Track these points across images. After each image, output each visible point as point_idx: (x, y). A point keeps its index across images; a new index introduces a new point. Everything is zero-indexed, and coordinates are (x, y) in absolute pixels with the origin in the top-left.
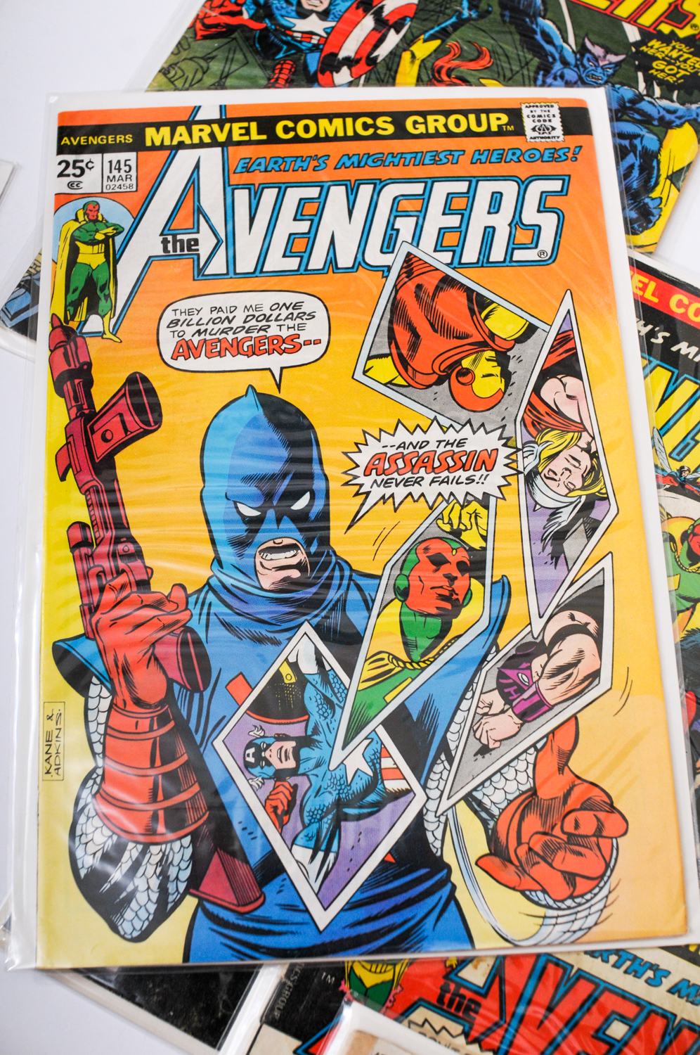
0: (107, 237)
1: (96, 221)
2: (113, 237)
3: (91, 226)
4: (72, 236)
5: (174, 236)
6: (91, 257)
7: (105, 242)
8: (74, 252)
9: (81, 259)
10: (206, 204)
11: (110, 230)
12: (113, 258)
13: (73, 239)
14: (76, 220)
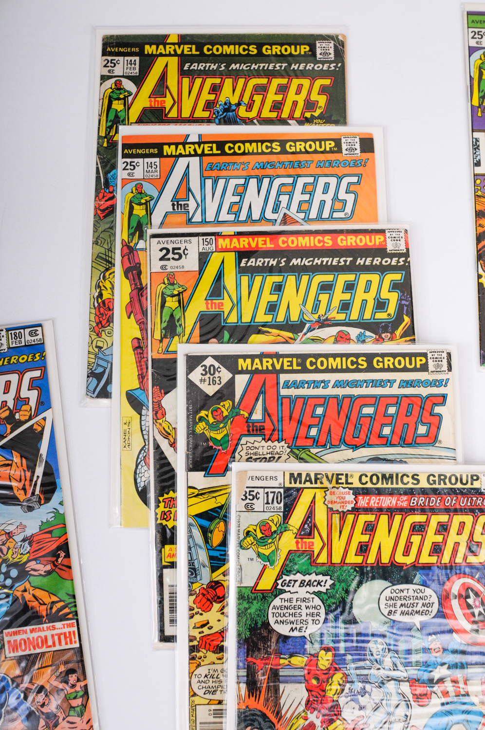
0: (147, 202)
1: (141, 193)
2: (149, 201)
3: (139, 196)
4: (130, 200)
5: (178, 202)
6: (139, 211)
7: (146, 203)
8: (131, 209)
9: (134, 212)
10: (192, 186)
11: (148, 198)
12: (149, 213)
13: (131, 202)
14: (132, 192)
